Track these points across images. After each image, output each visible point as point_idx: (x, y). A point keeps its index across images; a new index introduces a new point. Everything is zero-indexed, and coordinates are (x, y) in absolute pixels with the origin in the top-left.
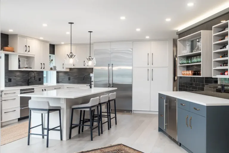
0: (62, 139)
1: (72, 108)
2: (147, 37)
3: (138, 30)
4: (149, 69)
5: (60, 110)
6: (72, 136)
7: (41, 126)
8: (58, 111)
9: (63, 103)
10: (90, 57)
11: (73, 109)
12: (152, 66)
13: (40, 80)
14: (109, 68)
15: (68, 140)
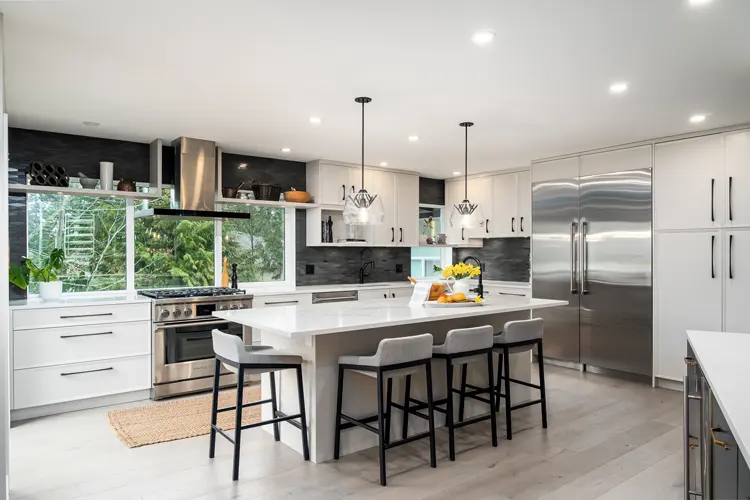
0: (307, 457)
1: (340, 365)
2: (698, 119)
3: (619, 88)
4: (718, 235)
5: (299, 368)
6: (344, 452)
7: (271, 404)
8: (295, 370)
9: (310, 344)
10: (465, 201)
11: (342, 368)
12: (729, 224)
13: (399, 269)
14: (576, 235)
15: (325, 462)
